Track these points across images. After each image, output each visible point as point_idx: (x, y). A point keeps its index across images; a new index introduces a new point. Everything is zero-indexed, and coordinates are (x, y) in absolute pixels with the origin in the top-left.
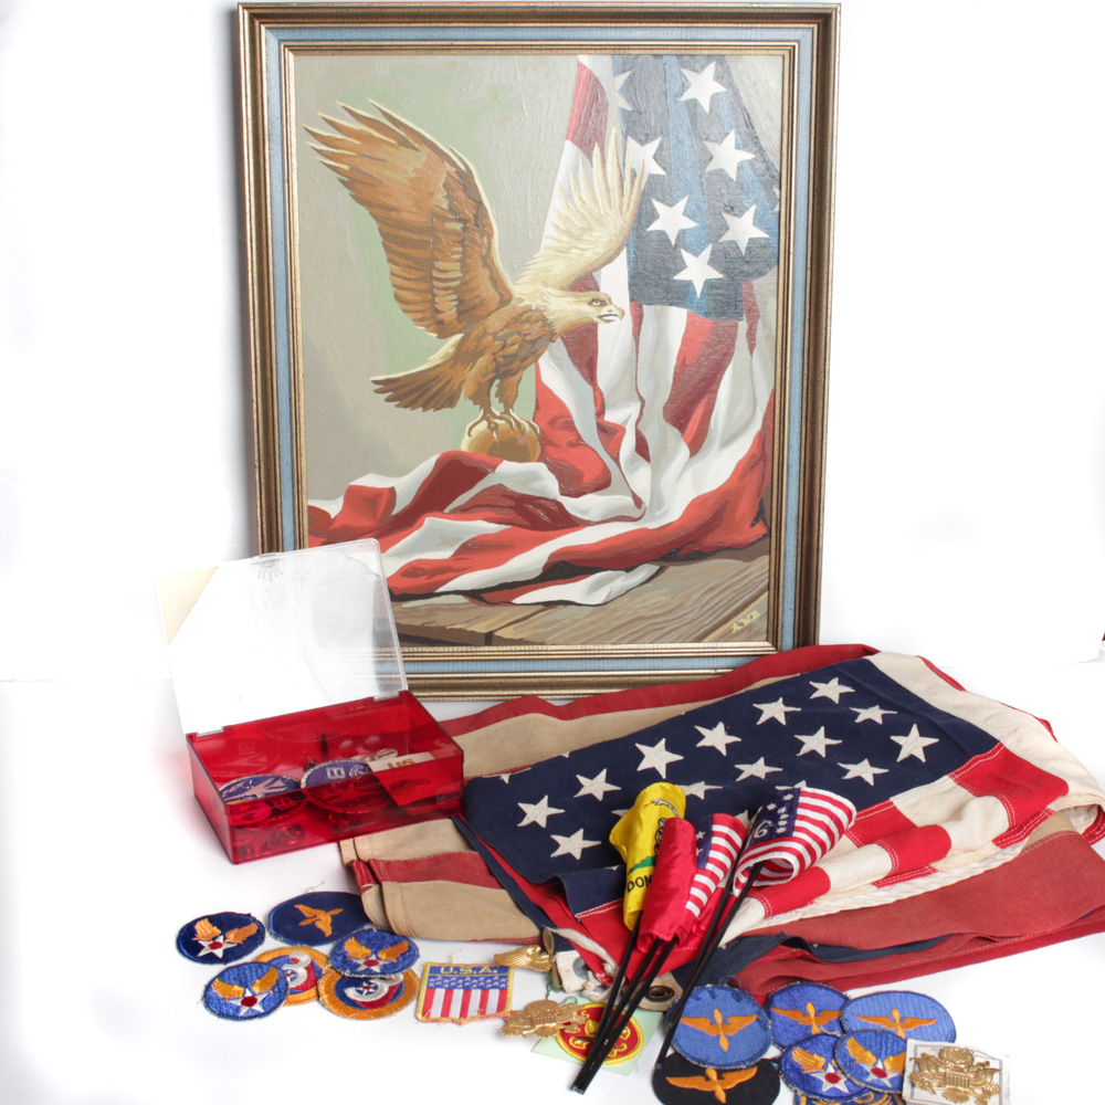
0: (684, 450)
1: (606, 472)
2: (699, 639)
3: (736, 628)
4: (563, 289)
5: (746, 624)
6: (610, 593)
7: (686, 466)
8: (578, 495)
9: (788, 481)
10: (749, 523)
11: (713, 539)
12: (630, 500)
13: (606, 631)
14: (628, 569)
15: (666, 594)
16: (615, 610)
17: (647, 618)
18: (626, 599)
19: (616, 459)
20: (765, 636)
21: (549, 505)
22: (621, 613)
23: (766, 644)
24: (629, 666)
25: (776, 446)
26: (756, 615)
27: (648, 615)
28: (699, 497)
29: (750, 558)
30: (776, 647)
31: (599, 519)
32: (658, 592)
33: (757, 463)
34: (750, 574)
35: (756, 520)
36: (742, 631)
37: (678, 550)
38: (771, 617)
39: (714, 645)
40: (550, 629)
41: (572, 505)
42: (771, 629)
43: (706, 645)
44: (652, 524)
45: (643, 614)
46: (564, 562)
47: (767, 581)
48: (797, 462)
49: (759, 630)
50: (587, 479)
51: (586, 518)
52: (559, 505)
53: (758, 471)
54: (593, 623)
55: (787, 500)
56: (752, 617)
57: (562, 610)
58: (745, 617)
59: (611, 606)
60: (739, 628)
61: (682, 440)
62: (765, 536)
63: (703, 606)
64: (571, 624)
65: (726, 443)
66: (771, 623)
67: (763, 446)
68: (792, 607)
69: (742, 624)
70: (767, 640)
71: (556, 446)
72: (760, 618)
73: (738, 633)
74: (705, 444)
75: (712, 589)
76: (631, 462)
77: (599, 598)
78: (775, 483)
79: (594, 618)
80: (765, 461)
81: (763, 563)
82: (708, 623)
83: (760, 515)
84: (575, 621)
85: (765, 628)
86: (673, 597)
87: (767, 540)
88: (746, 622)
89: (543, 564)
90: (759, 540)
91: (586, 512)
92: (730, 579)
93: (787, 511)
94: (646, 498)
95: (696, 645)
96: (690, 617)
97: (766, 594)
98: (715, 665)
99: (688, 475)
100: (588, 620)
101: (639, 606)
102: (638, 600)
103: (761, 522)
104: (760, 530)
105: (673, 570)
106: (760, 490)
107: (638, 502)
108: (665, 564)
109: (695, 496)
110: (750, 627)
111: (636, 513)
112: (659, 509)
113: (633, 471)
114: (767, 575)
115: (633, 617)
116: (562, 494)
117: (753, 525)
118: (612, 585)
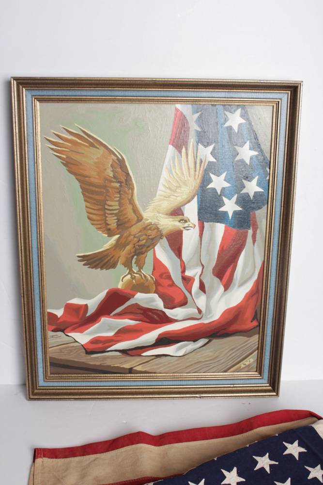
0: (222, 288)
1: (185, 298)
2: (225, 371)
3: (243, 366)
4: (167, 214)
5: (247, 364)
6: (186, 351)
7: (223, 295)
8: (172, 308)
9: (269, 302)
10: (250, 321)
11: (234, 327)
12: (196, 311)
13: (184, 367)
14: (194, 341)
15: (211, 352)
16: (188, 358)
17: (203, 362)
18: (193, 353)
19: (190, 292)
20: (255, 370)
21: (159, 312)
22: (191, 360)
23: (256, 373)
24: (194, 384)
25: (264, 287)
26: (252, 360)
27: (203, 360)
28: (227, 309)
29: (250, 336)
30: (261, 375)
31: (182, 319)
32: (208, 351)
33: (255, 294)
34: (250, 342)
35: (254, 319)
36: (245, 367)
37: (218, 332)
38: (259, 362)
39: (233, 373)
40: (158, 366)
41: (169, 313)
42: (258, 367)
43: (229, 373)
44: (206, 321)
45: (201, 360)
46: (165, 338)
47: (257, 346)
48: (274, 294)
49: (253, 367)
50: (177, 301)
51: (175, 318)
52: (164, 313)
53: (255, 297)
54: (178, 364)
55: (268, 311)
56: (250, 361)
57: (164, 358)
58: (247, 361)
59: (186, 357)
60: (244, 366)
61: (221, 284)
62: (257, 326)
63: (228, 357)
64: (168, 365)
65: (241, 285)
66: (258, 364)
67: (258, 286)
68: (269, 358)
69: (245, 364)
70: (256, 371)
71: (163, 286)
72: (254, 362)
73: (243, 368)
74: (231, 286)
75: (232, 349)
76: (197, 294)
77: (181, 353)
78: (263, 303)
79: (178, 362)
80: (258, 293)
81: (255, 339)
82: (230, 364)
83: (255, 317)
84: (170, 363)
85: (256, 366)
86: (215, 353)
87: (258, 328)
88: (247, 363)
89: (156, 339)
90: (255, 328)
91: (176, 316)
92: (240, 345)
93: (268, 316)
94: (203, 310)
95: (225, 374)
96: (222, 361)
97: (257, 351)
98: (233, 383)
99: (223, 299)
100: (176, 363)
101: (199, 357)
102: (199, 354)
103: (256, 320)
104: (255, 323)
105: (215, 342)
106: (256, 306)
107: (200, 311)
108: (211, 338)
109: (226, 308)
110: (249, 365)
111: (199, 316)
112: (209, 315)
113: (197, 298)
114: (257, 343)
115: (196, 361)
116: (165, 308)
117: (252, 321)
118: (187, 347)
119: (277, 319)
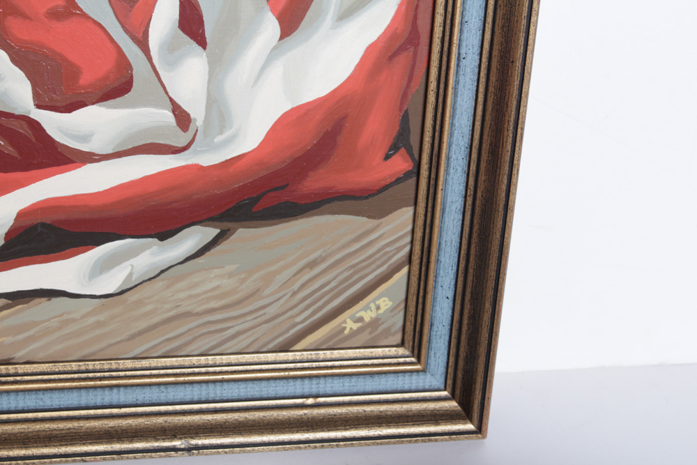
0: (271, 26)
1: (123, 64)
2: (284, 349)
3: (351, 326)
5: (367, 319)
6: (131, 274)
7: (274, 54)
8: (69, 108)
9: (457, 82)
10: (381, 154)
11: (316, 182)
12: (168, 117)
13: (123, 337)
14: (163, 236)
15: (230, 275)
16: (139, 303)
17: (199, 314)
18: (159, 284)
19: (142, 43)
20: (397, 338)
21: (14, 125)
22: (149, 307)
23: (401, 351)
24: (163, 398)
26: (385, 304)
27: (199, 309)
28: (293, 110)
29: (379, 213)
30: (419, 358)
31: (110, 152)
32: (216, 272)
33: (402, 49)
35: (395, 148)
36: (360, 330)
37: (255, 201)
38: (412, 309)
39: (312, 355)
40: (20, 337)
41: (56, 124)
42: (410, 327)
43: (298, 355)
44: (208, 159)
45: (189, 309)
46: (43, 225)
47: (408, 249)
48: (477, 49)
49: (389, 329)
50: (87, 78)
51: (85, 148)
52: (35, 126)
53: (403, 60)
54: (99, 324)
55: (453, 117)
56: (378, 308)
57: (43, 305)
58: (366, 308)
59: (131, 297)
60: (355, 326)
61: (267, 8)
62: (407, 175)
63: (295, 293)
64: (60, 328)
65: (346, 15)
66: (411, 318)
67: (415, 17)
68: (451, 294)
69: (361, 319)
70: (402, 344)
71: (25, 16)
72: (393, 309)
73: (354, 334)
74: (309, 14)
75: (312, 265)
76: (170, 47)
77: (111, 282)
78: (433, 86)
79: (101, 317)
80: (417, 45)
81: (401, 221)
82: (303, 319)
83: (400, 142)
84: (66, 323)
85: (400, 323)
86: (243, 281)
87: (413, 181)
88: (368, 316)
89: (6, 230)
90: (398, 181)
91: (85, 138)
92: (343, 247)
93: (451, 135)
94: (197, 113)
95: (282, 356)
96: (272, 310)
97: (405, 270)
98: (314, 391)
99: (277, 71)
100: (92, 320)
101: (182, 295)
102: (180, 285)
103: (403, 150)
104: (401, 164)
105: (246, 237)
106: (405, 95)
107: (183, 119)
108: (226, 225)
109: (288, 107)
110: (375, 323)
111: (180, 139)
112: (221, 133)
113: (172, 64)
114: (408, 239)
115: (171, 313)
116: (39, 106)
117: (387, 157)
118: (134, 261)
119: (485, 146)
